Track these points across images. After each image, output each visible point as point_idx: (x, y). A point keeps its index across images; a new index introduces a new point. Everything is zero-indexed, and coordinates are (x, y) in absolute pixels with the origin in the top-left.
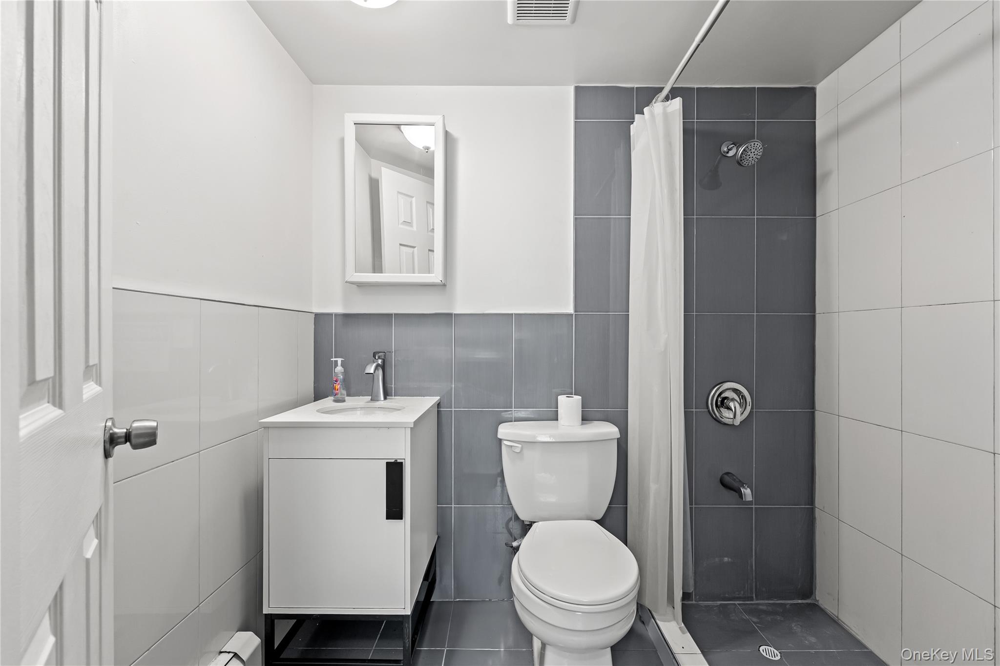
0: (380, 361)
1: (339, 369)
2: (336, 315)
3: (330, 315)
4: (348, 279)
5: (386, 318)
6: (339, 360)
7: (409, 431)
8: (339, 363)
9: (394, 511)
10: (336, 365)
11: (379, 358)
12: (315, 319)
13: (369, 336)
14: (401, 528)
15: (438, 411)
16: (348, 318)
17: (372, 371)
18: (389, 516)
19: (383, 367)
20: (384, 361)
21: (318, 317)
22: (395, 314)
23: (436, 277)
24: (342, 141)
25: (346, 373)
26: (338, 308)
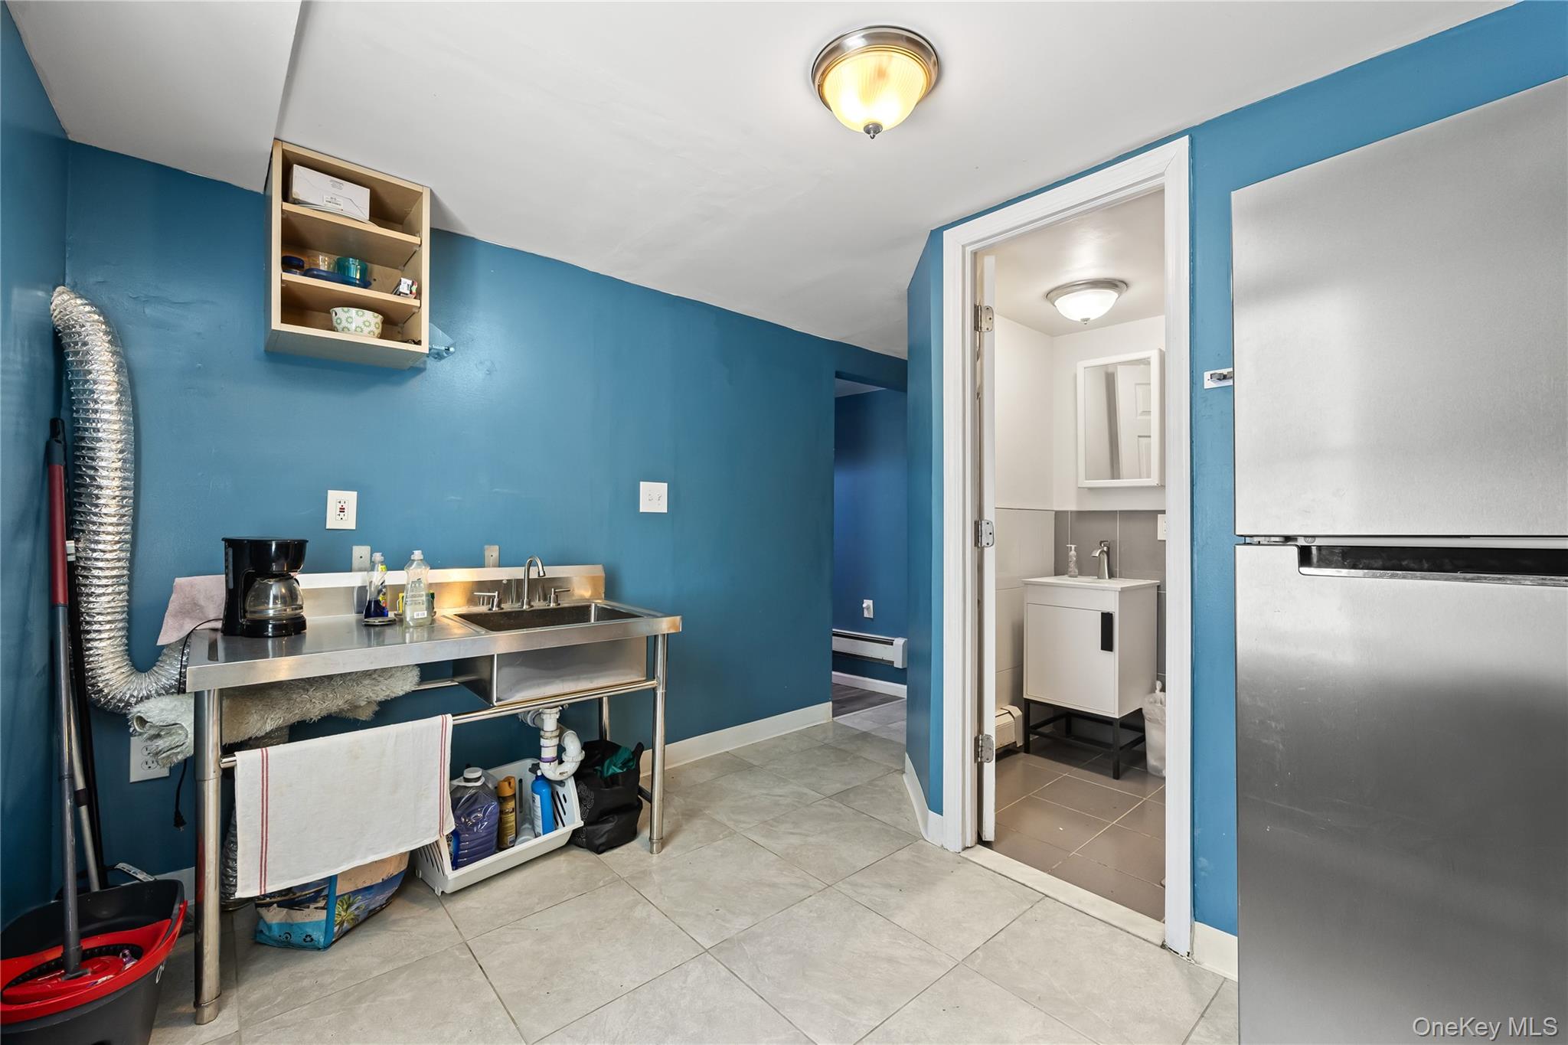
0: (1105, 549)
1: (1073, 553)
2: (1071, 512)
3: (1067, 512)
4: (1079, 486)
5: (1111, 515)
6: (1073, 547)
7: (1118, 593)
8: (1073, 548)
9: (1107, 644)
10: (1071, 550)
11: (1104, 546)
12: (1055, 515)
13: (1100, 530)
14: (1111, 659)
15: (1158, 593)
16: (1081, 515)
17: (1097, 555)
18: (1103, 648)
19: (1108, 553)
20: (1108, 548)
21: (1057, 513)
22: (1120, 511)
23: (1154, 481)
24: (1075, 377)
25: (1078, 556)
26: (1072, 507)
